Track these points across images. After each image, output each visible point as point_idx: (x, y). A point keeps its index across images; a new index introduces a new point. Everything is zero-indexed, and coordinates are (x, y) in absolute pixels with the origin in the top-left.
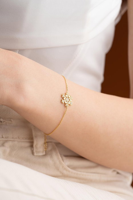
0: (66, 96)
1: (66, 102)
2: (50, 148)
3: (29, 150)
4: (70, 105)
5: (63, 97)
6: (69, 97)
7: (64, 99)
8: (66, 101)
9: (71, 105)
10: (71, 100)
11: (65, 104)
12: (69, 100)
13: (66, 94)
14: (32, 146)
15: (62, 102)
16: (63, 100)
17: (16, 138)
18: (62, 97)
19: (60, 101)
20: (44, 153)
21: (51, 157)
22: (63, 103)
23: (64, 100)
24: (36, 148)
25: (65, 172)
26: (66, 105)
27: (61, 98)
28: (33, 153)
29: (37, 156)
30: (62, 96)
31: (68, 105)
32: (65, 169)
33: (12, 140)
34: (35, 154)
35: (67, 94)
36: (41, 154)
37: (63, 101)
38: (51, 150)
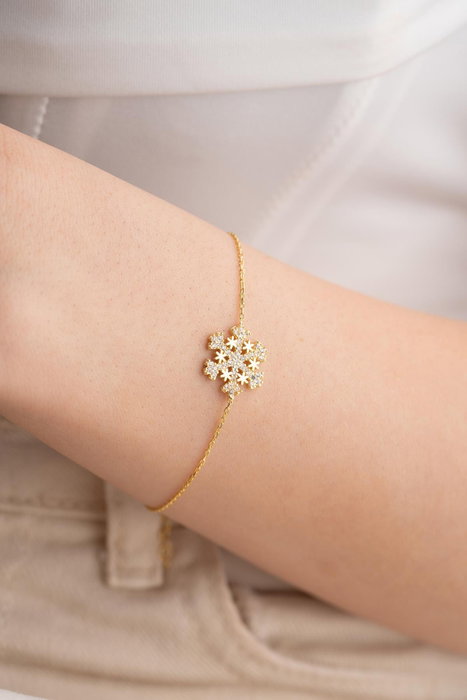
0: (232, 343)
1: (226, 375)
2: (186, 557)
3: (87, 562)
4: (247, 386)
5: (213, 346)
6: (248, 347)
7: (220, 356)
8: (230, 369)
9: (253, 384)
10: (254, 364)
11: (222, 382)
12: (247, 363)
13: (230, 334)
14: (101, 543)
15: (207, 371)
16: (210, 363)
17: (28, 502)
18: (207, 347)
19: (196, 366)
20: (158, 580)
21: (189, 600)
22: (214, 376)
23: (217, 361)
24: (121, 553)
25: (253, 670)
26: (226, 388)
27: (203, 354)
28: (103, 575)
29: (121, 590)
30: (209, 341)
31: (238, 388)
32: (253, 657)
33: (9, 507)
34: (114, 581)
35: (236, 332)
36: (141, 583)
37: (212, 369)
38: (191, 568)
